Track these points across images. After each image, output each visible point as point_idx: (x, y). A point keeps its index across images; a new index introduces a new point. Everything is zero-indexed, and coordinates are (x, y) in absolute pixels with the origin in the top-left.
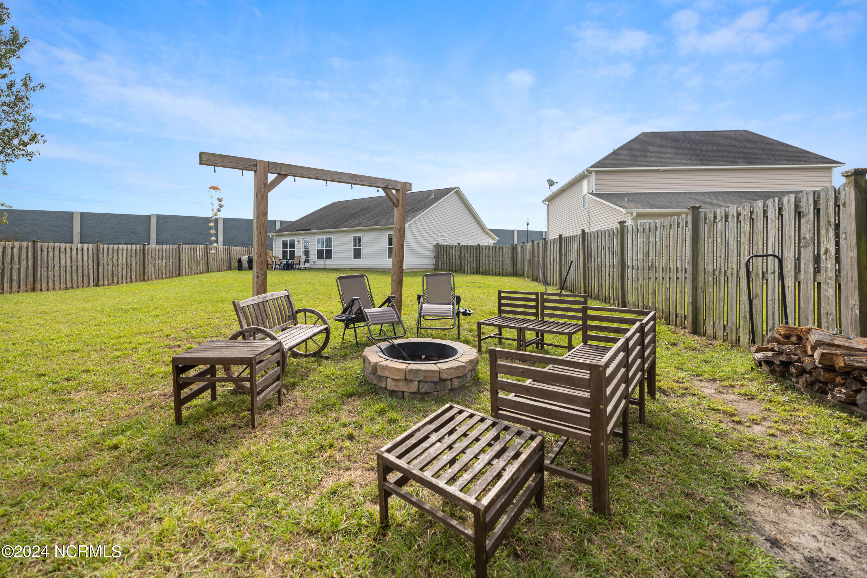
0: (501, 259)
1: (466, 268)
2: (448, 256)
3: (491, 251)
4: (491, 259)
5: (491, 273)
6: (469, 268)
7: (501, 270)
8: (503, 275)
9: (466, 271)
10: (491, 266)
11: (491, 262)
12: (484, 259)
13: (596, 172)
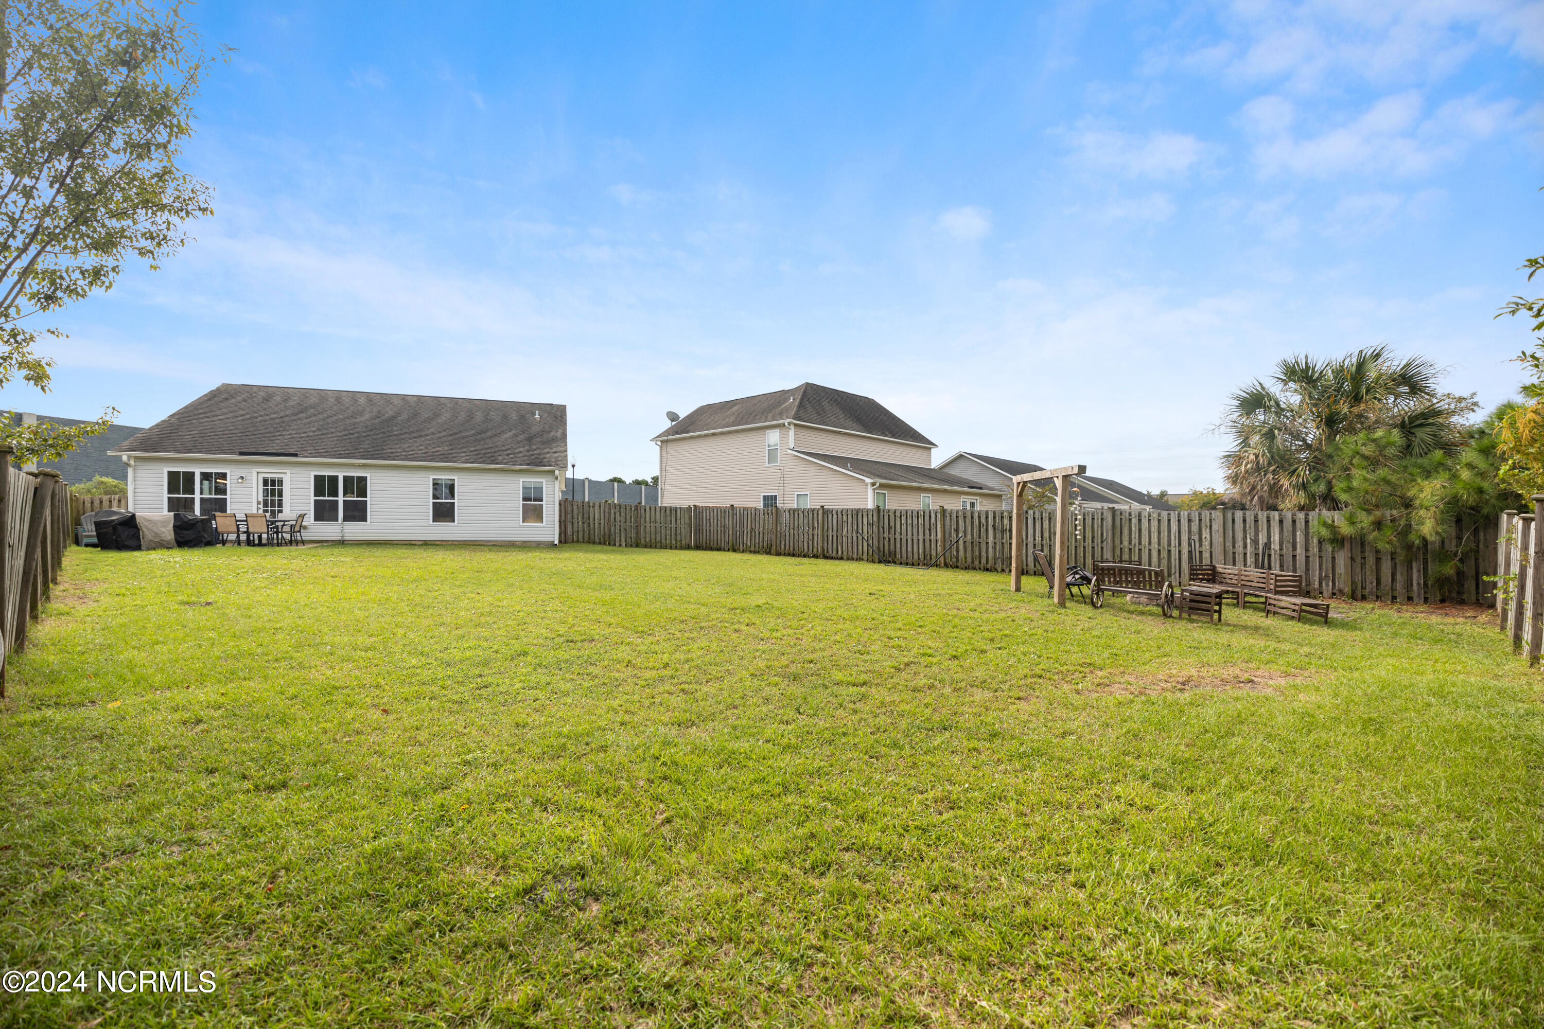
0: (673, 525)
1: (618, 539)
2: (586, 518)
3: (658, 514)
4: (658, 525)
5: (658, 545)
6: (623, 539)
7: (674, 542)
8: (676, 548)
9: (617, 544)
10: (658, 536)
11: (658, 529)
12: (648, 525)
13: (795, 425)
